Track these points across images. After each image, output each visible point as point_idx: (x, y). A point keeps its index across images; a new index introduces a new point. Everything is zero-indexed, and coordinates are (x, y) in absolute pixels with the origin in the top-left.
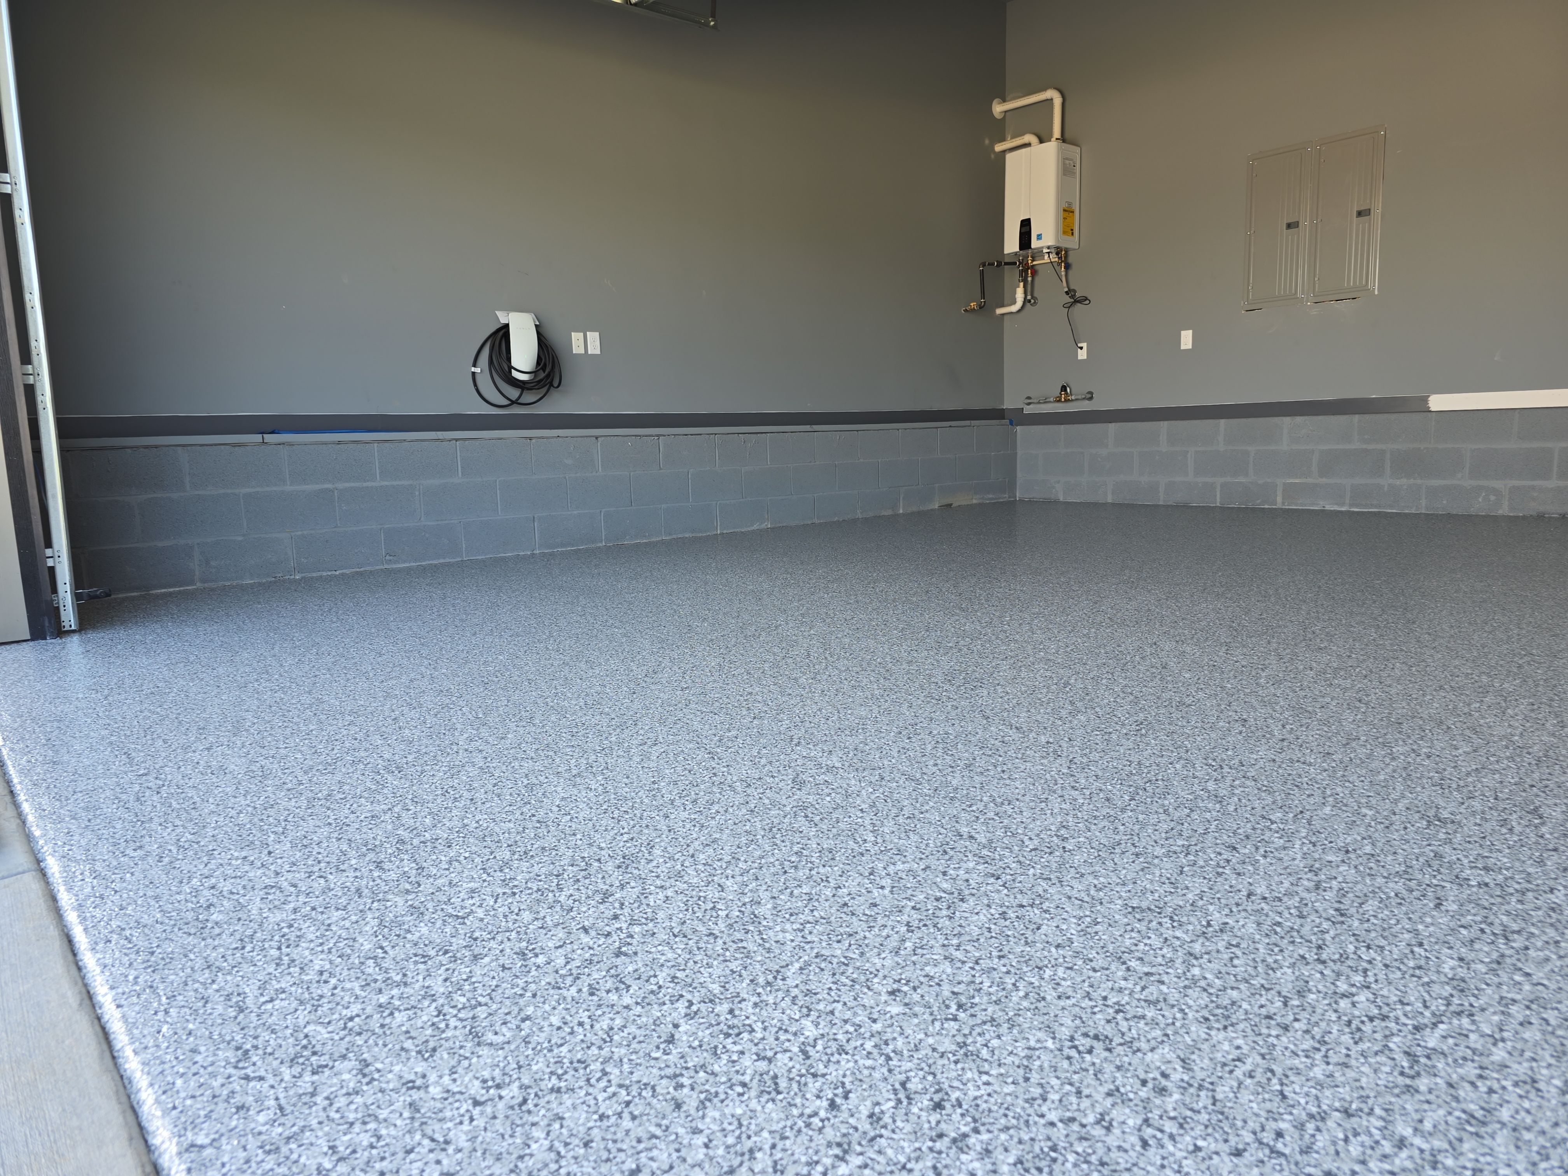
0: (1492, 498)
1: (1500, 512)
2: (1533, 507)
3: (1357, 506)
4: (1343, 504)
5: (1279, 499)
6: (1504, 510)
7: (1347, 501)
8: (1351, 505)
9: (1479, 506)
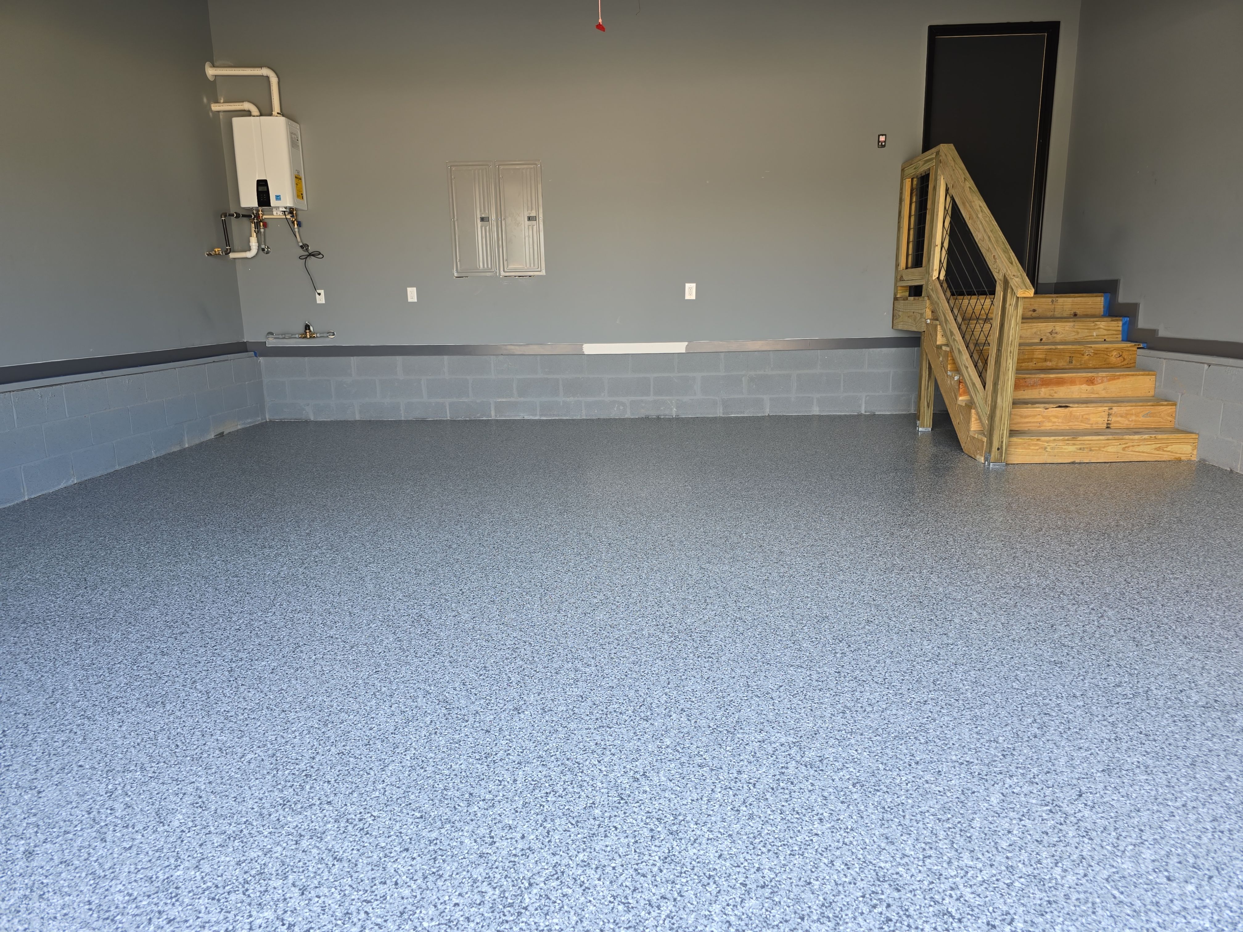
0: (621, 408)
1: (626, 416)
2: (642, 413)
3: (545, 416)
4: (536, 415)
5: (493, 413)
6: (628, 415)
7: (538, 413)
8: (541, 415)
9: (615, 413)
